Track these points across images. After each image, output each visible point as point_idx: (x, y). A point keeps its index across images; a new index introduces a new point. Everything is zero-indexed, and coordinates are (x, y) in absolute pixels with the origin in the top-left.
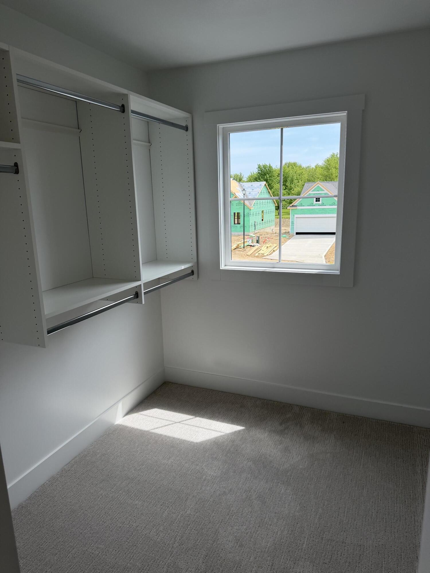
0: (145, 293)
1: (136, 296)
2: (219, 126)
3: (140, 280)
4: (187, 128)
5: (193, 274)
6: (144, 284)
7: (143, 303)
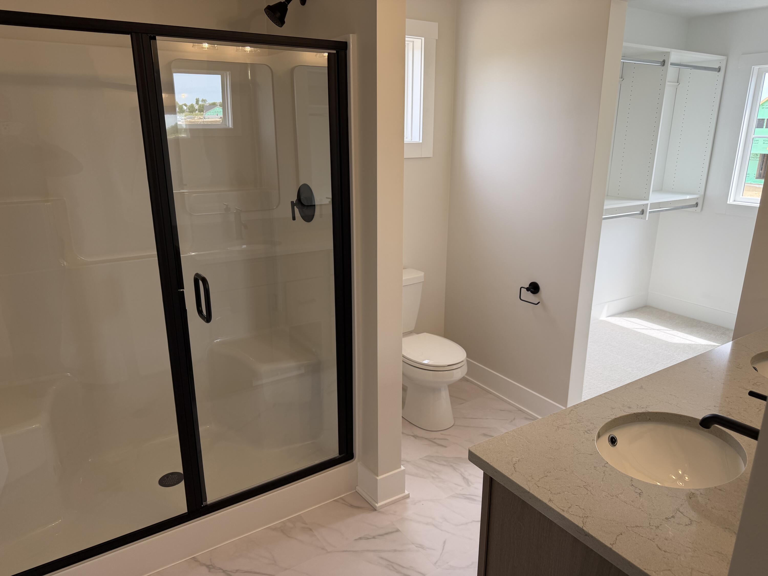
0: (650, 212)
1: (642, 213)
2: (754, 67)
3: (648, 200)
4: (720, 69)
5: (697, 206)
6: (651, 204)
7: (647, 219)
